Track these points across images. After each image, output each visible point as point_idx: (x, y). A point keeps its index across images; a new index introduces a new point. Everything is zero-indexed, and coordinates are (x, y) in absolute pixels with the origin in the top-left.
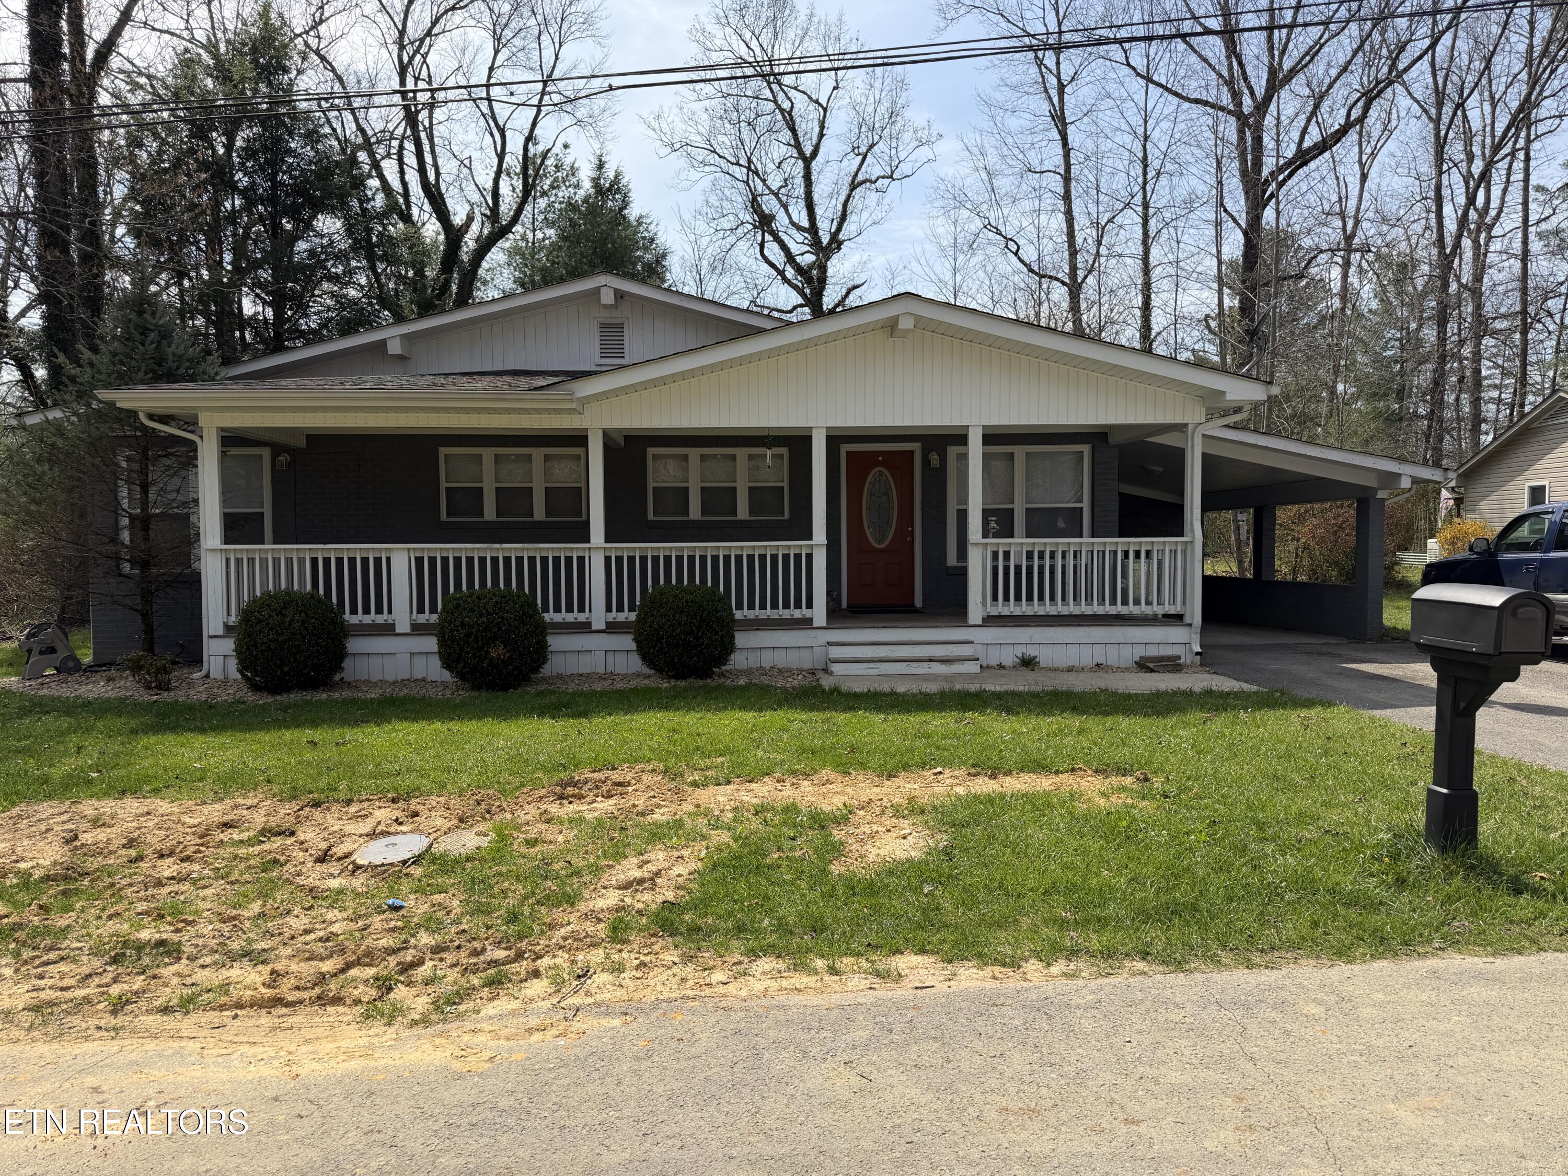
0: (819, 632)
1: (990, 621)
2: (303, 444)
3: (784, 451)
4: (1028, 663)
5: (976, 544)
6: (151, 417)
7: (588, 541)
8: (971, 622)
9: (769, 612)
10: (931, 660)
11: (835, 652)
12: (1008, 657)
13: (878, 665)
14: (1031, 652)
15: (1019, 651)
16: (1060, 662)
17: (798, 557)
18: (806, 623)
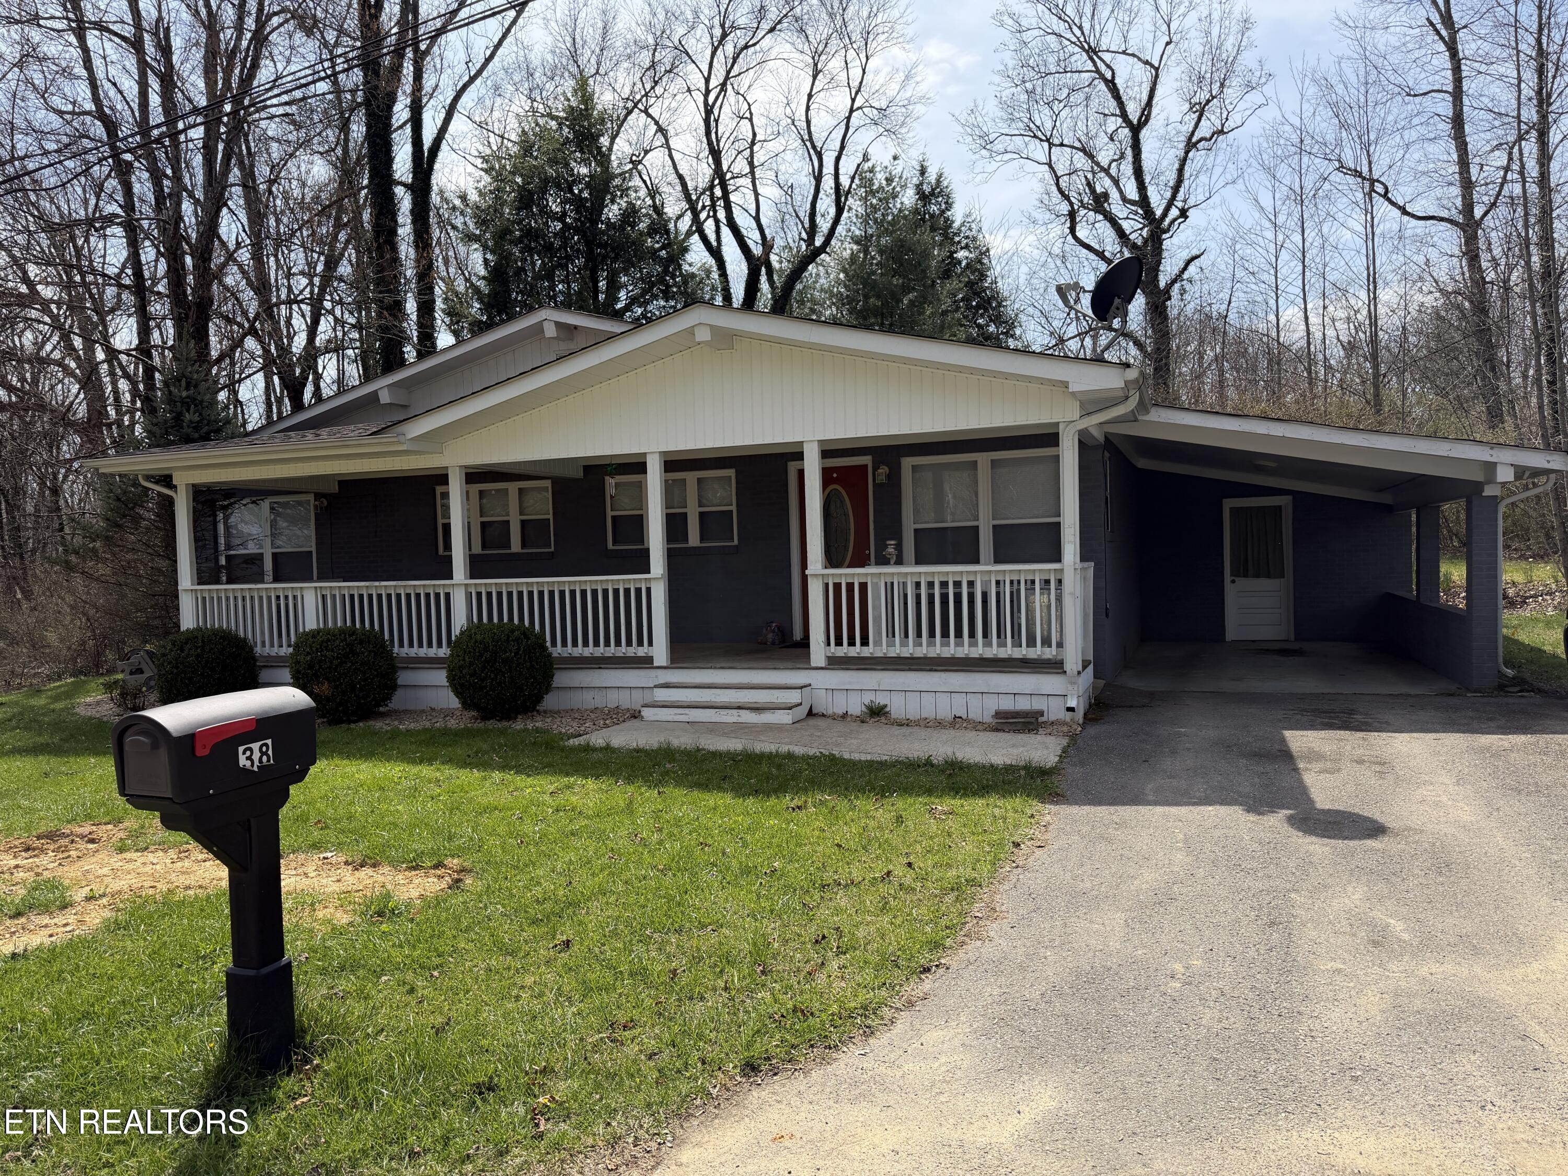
0: (659, 672)
1: (835, 663)
2: (335, 489)
3: (731, 473)
4: (876, 712)
5: (816, 576)
6: (148, 478)
7: (451, 577)
8: (813, 664)
9: (612, 650)
10: (739, 708)
11: (662, 695)
12: (856, 706)
13: (687, 711)
14: (881, 700)
15: (867, 698)
16: (913, 712)
17: (638, 591)
18: (646, 662)
